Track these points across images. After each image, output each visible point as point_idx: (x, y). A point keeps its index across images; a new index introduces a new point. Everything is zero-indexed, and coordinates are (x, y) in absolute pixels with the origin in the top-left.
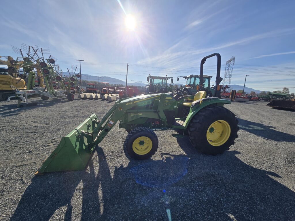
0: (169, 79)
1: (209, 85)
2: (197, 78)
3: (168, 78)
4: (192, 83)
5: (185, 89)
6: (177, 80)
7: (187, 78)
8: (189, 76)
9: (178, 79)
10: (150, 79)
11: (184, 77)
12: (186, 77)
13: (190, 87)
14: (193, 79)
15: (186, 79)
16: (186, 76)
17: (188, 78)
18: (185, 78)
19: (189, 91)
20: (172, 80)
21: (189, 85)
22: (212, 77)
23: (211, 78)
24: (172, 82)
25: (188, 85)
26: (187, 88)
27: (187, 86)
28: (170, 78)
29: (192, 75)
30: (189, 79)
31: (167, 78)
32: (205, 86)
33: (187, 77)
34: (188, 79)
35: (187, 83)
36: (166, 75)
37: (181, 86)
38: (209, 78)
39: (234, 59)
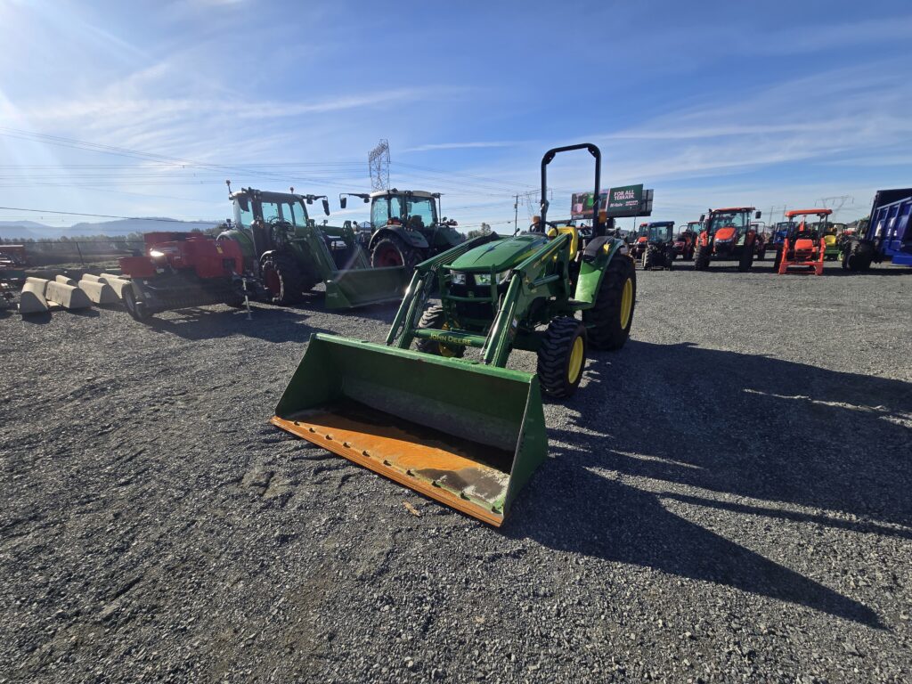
1: (435, 219)
3: (310, 199)
6: (340, 205)
7: (371, 200)
9: (343, 204)
11: (361, 196)
12: (366, 197)
15: (367, 201)
16: (367, 194)
17: (377, 198)
18: (363, 199)
19: (401, 238)
20: (326, 205)
21: (397, 219)
26: (391, 227)
28: (316, 198)
29: (394, 190)
31: (304, 197)
33: (371, 195)
34: (373, 203)
36: (292, 189)
38: (432, 198)
39: (387, 147)
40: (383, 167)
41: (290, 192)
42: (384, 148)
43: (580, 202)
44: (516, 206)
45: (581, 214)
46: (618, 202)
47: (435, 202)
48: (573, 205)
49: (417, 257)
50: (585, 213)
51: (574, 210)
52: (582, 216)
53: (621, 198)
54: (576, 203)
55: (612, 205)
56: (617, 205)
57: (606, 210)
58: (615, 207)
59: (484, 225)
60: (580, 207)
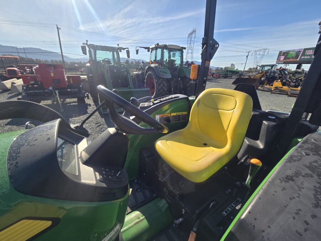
0: (122, 50)
1: (182, 61)
2: (165, 50)
4: (159, 58)
5: (150, 68)
7: (150, 50)
8: (154, 46)
9: (137, 51)
10: (87, 49)
11: (146, 48)
12: (148, 49)
13: (157, 65)
14: (159, 51)
15: (149, 51)
16: (148, 47)
17: (152, 49)
18: (147, 50)
19: (155, 72)
20: (128, 52)
21: (155, 61)
22: (185, 48)
23: (184, 50)
24: (128, 56)
25: (153, 61)
26: (153, 65)
27: (152, 63)
28: (124, 49)
29: (158, 44)
30: (154, 52)
31: (118, 48)
32: (176, 63)
33: (150, 48)
34: (151, 52)
35: (151, 57)
36: (118, 45)
37: (143, 62)
38: (181, 50)
39: (196, 31)
40: (193, 39)
41: (117, 46)
42: (194, 31)
43: (283, 55)
44: (247, 57)
45: (282, 61)
46: (307, 55)
47: (183, 52)
48: (278, 57)
49: (163, 84)
50: (285, 61)
51: (278, 59)
52: (283, 62)
53: (309, 54)
54: (281, 55)
55: (302, 57)
56: (306, 57)
57: (298, 60)
58: (304, 58)
59: (232, 64)
60: (282, 58)
